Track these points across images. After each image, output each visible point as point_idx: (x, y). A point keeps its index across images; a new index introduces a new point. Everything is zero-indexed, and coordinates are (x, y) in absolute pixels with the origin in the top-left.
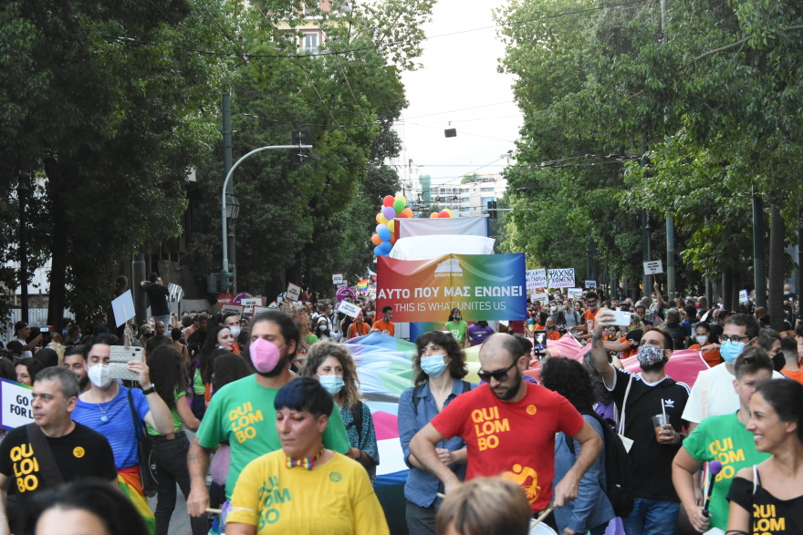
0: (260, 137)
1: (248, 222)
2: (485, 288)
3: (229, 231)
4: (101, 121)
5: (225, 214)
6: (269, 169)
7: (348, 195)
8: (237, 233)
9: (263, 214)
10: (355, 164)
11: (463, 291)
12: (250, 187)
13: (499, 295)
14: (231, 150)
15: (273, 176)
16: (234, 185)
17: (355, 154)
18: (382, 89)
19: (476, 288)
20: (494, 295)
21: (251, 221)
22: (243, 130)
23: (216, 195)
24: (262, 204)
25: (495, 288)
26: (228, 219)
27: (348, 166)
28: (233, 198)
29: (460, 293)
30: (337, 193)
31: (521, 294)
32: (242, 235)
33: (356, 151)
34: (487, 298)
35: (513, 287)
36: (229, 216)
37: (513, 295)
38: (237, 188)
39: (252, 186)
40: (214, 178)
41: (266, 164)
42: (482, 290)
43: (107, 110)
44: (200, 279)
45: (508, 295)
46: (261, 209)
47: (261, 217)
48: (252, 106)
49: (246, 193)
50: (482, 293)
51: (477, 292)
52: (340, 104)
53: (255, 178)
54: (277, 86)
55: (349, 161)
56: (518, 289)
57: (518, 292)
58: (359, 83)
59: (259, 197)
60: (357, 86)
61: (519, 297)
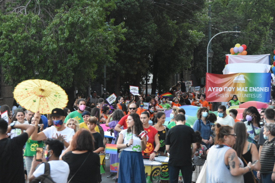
0: (222, 26)
1: (217, 58)
2: (253, 88)
3: (209, 62)
4: (170, 43)
5: (208, 56)
6: (225, 39)
7: (259, 47)
8: (213, 62)
9: (223, 55)
10: (262, 34)
11: (245, 89)
12: (218, 45)
13: (259, 91)
14: (211, 32)
15: (227, 41)
16: (212, 44)
17: (262, 30)
18: (271, 7)
19: (250, 88)
20: (257, 91)
21: (218, 58)
22: (216, 24)
23: (205, 48)
24: (222, 51)
25: (257, 88)
26: (209, 58)
27: (259, 35)
28: (211, 50)
29: (244, 90)
30: (254, 46)
31: (268, 91)
32: (214, 63)
33: (263, 29)
34: (254, 92)
35: (265, 88)
36: (209, 57)
37: (265, 91)
38: (214, 46)
39: (219, 45)
40: (205, 42)
41: (224, 37)
42: (252, 88)
43: (171, 40)
44: (198, 79)
45: (263, 91)
46: (222, 53)
47: (222, 56)
48: (220, 14)
49: (217, 47)
50: (252, 90)
51: (250, 89)
52: (255, 12)
53: (220, 42)
54: (230, 7)
55: (260, 33)
56: (267, 89)
57: (267, 90)
58: (262, 4)
59: (221, 49)
60: (262, 5)
61: (267, 92)
